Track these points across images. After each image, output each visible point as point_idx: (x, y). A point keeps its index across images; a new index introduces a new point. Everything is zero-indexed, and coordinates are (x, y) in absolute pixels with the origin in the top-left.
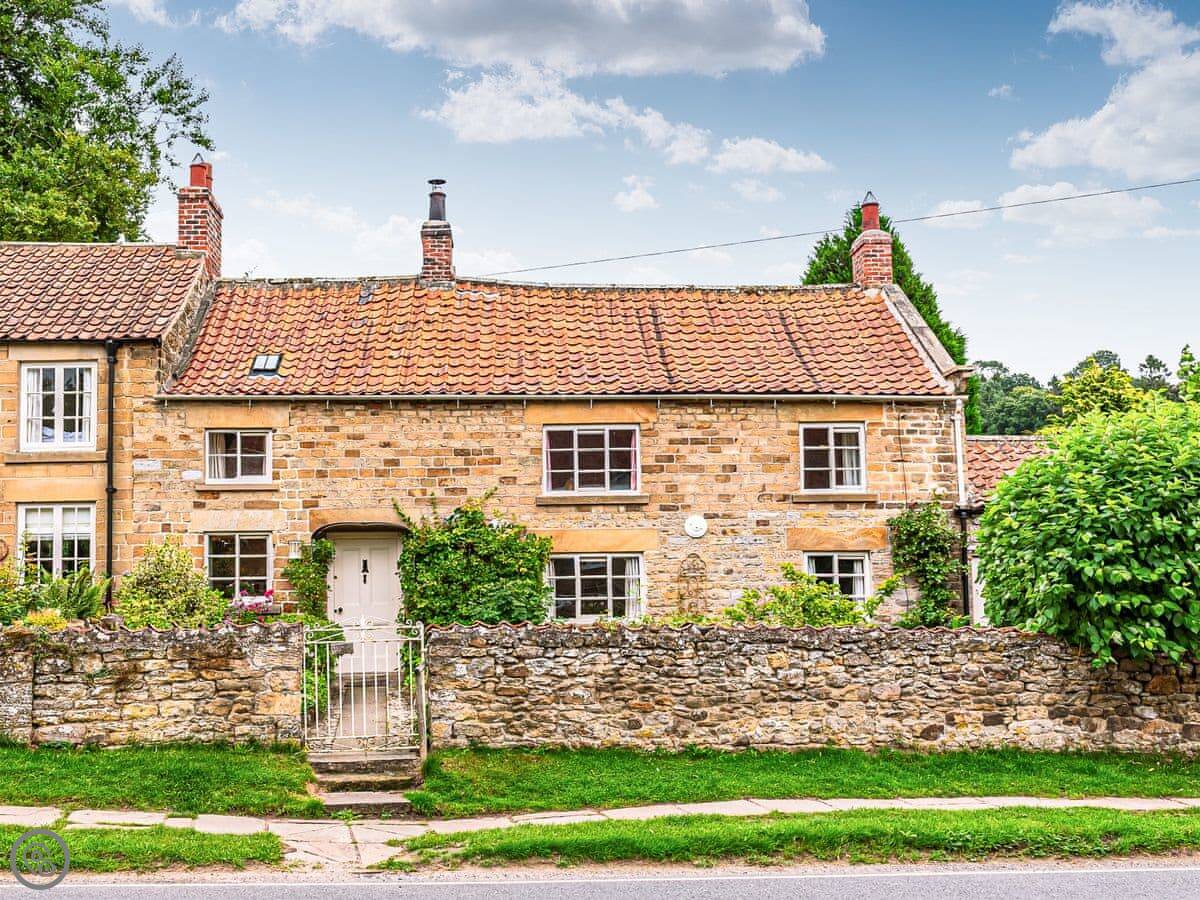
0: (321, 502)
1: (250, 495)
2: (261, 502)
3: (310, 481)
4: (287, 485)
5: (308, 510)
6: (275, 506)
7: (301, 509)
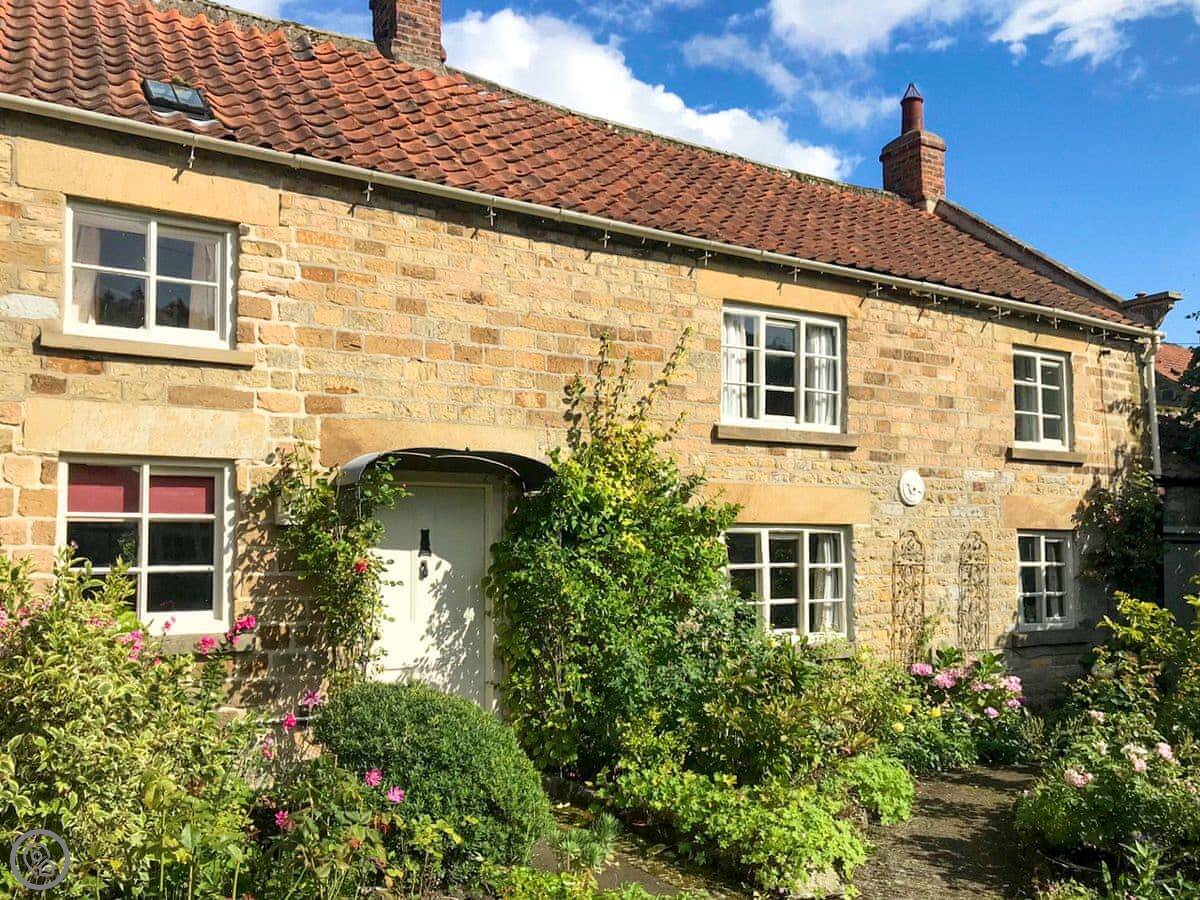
0: (349, 403)
1: (184, 370)
2: (213, 391)
3: (321, 353)
4: (271, 357)
5: (318, 420)
6: (243, 402)
7: (303, 415)
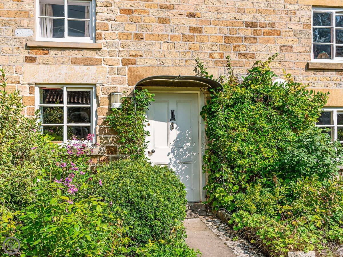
0: (138, 60)
1: (76, 52)
2: (87, 58)
3: (128, 42)
4: (108, 45)
5: (127, 68)
6: (98, 62)
7: (121, 66)
